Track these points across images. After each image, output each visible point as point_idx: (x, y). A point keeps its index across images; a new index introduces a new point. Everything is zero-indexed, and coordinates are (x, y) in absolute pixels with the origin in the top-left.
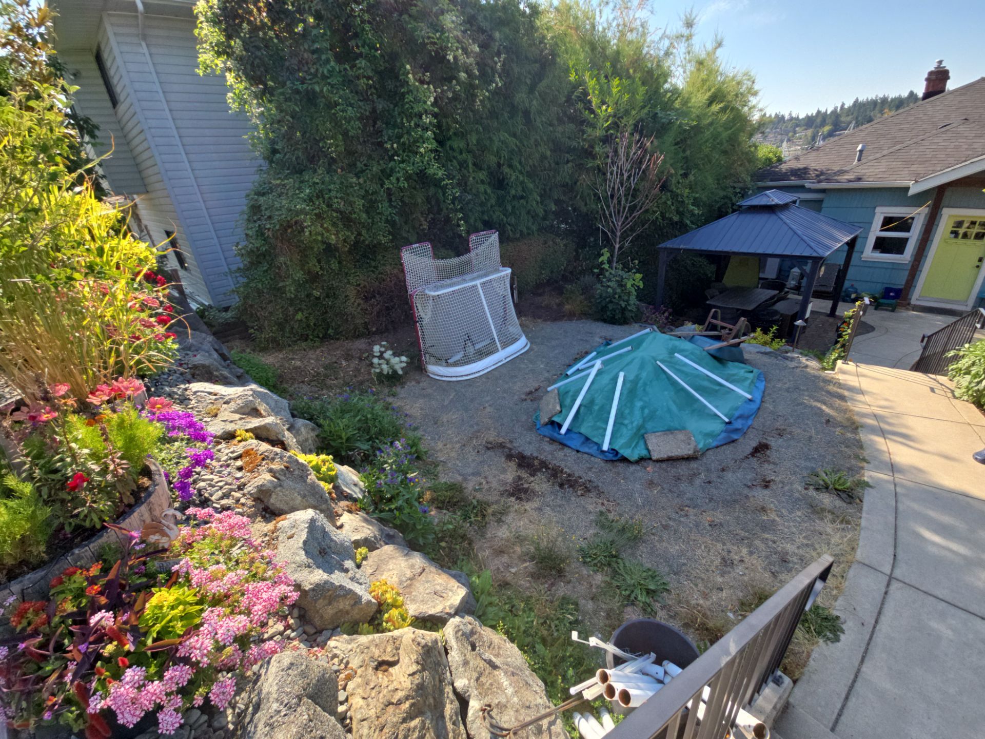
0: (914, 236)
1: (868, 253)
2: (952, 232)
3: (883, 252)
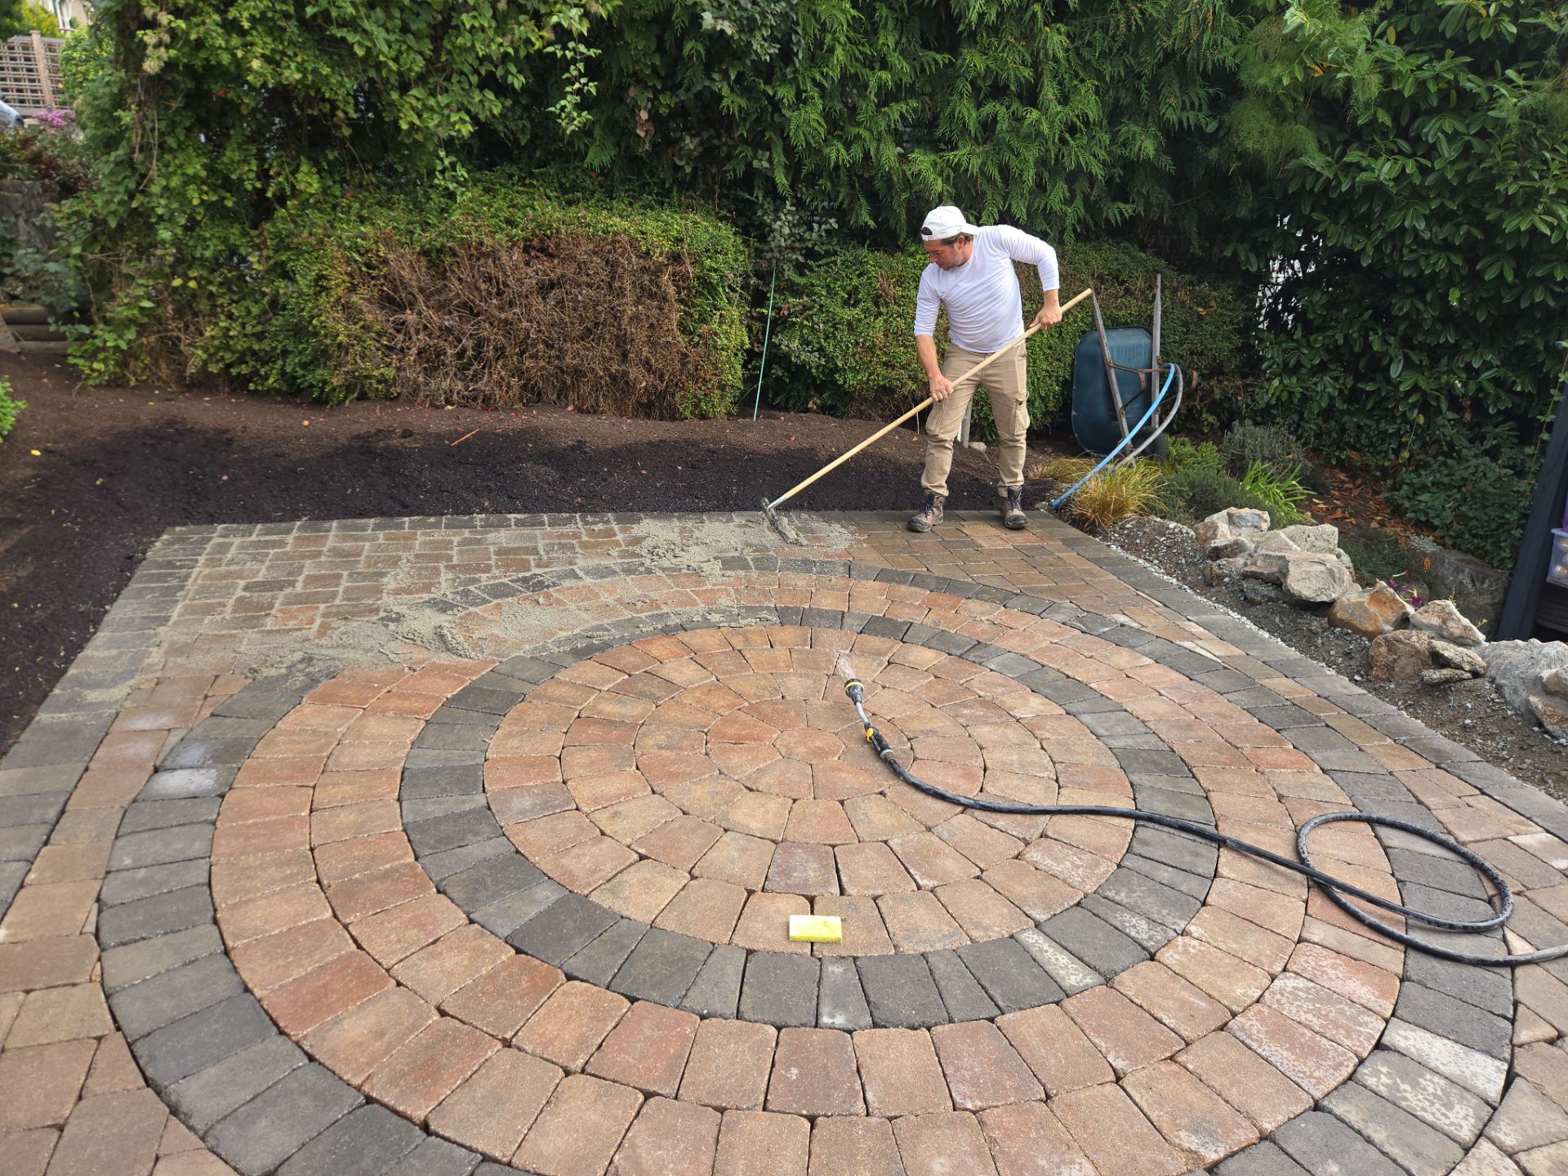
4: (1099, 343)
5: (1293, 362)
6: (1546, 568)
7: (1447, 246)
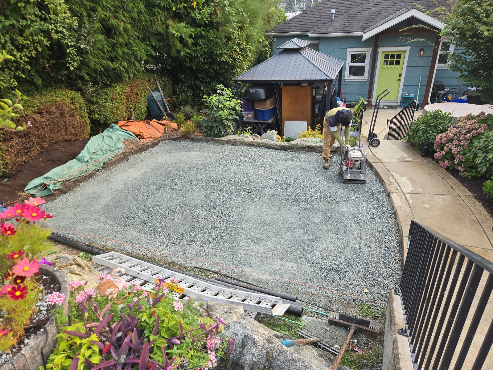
0: (367, 64)
1: (347, 77)
2: (385, 61)
3: (355, 75)
4: (152, 96)
5: (182, 90)
6: (242, 119)
7: (207, 63)
